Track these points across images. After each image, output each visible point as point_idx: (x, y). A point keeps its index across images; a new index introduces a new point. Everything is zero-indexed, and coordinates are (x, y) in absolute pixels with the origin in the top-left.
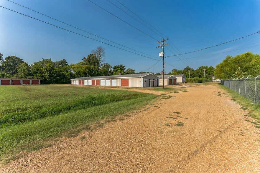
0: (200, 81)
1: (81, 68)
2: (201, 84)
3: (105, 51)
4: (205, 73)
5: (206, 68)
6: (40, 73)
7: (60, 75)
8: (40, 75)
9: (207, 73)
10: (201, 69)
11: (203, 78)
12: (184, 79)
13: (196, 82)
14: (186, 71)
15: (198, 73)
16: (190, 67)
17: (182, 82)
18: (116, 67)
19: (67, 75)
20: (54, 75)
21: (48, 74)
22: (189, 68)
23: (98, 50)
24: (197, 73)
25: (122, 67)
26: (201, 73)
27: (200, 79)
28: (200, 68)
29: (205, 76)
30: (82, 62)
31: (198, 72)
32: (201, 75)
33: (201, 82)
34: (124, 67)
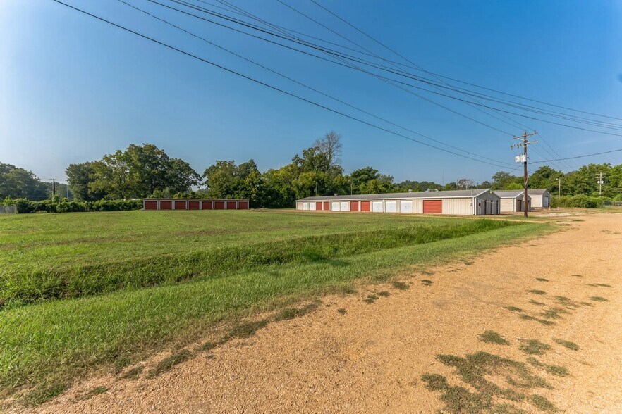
0: (589, 204)
1: (307, 178)
2: (594, 210)
3: (341, 141)
4: (602, 182)
5: (604, 168)
6: (243, 189)
7: (271, 193)
8: (243, 192)
9: (607, 182)
10: (590, 172)
11: (596, 196)
12: (547, 199)
13: (579, 207)
14: (541, 179)
15: (580, 182)
16: (552, 167)
17: (543, 206)
18: (358, 172)
19: (281, 192)
20: (263, 192)
21: (255, 190)
22: (551, 170)
23: (326, 141)
24: (576, 182)
25: (372, 172)
26: (587, 183)
27: (591, 199)
28: (584, 169)
29: (602, 190)
30: (291, 166)
31: (578, 180)
32: (588, 187)
33: (592, 205)
34: (376, 171)
